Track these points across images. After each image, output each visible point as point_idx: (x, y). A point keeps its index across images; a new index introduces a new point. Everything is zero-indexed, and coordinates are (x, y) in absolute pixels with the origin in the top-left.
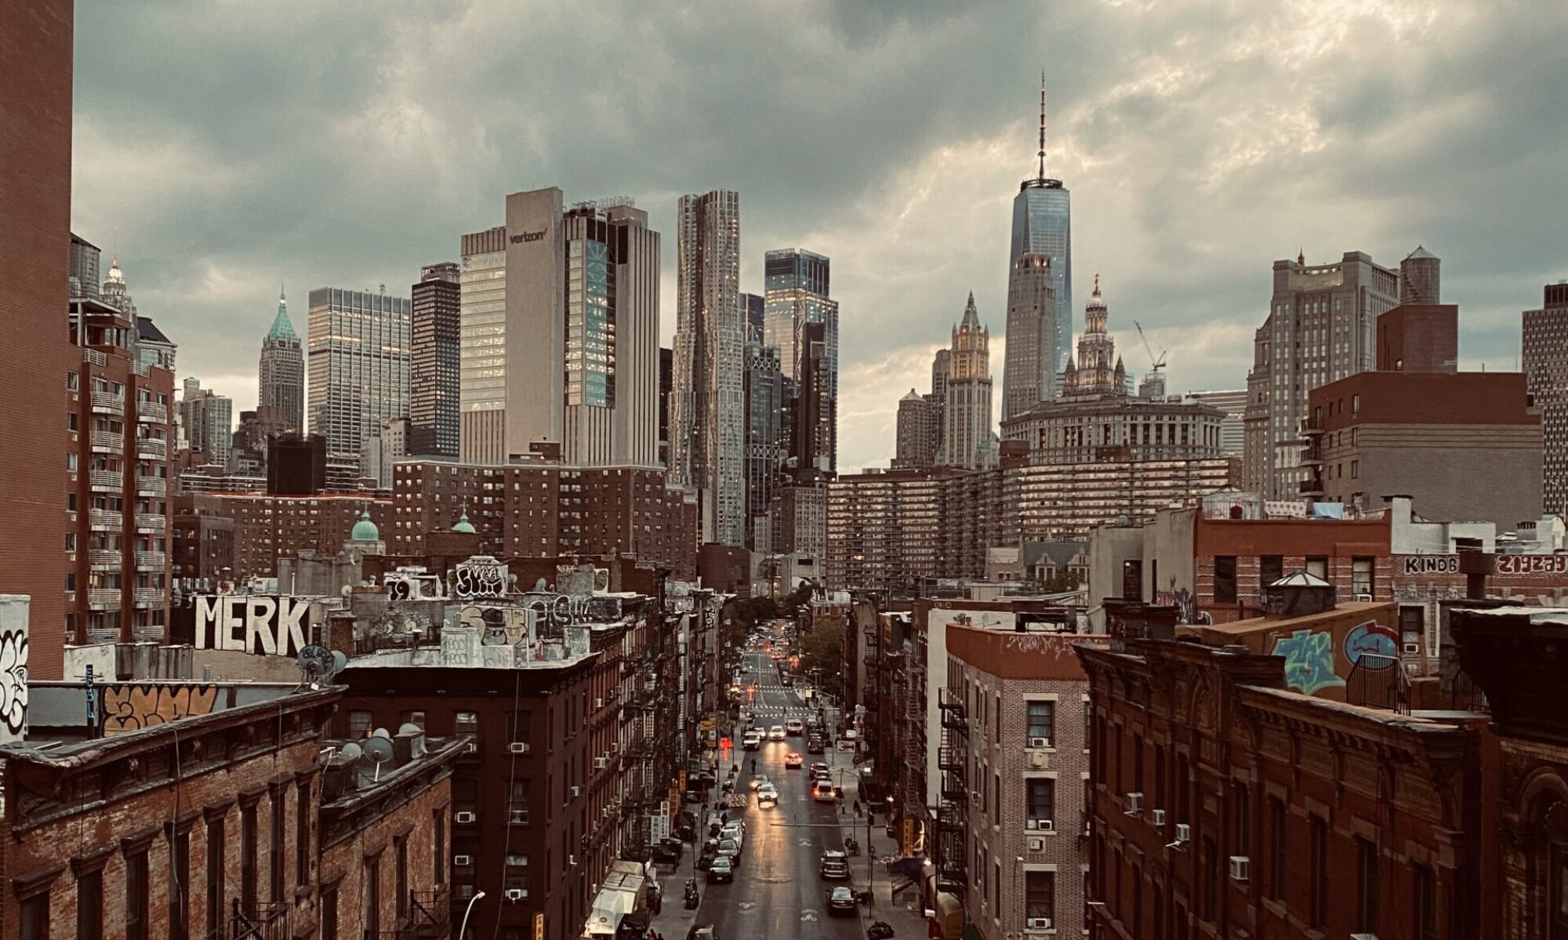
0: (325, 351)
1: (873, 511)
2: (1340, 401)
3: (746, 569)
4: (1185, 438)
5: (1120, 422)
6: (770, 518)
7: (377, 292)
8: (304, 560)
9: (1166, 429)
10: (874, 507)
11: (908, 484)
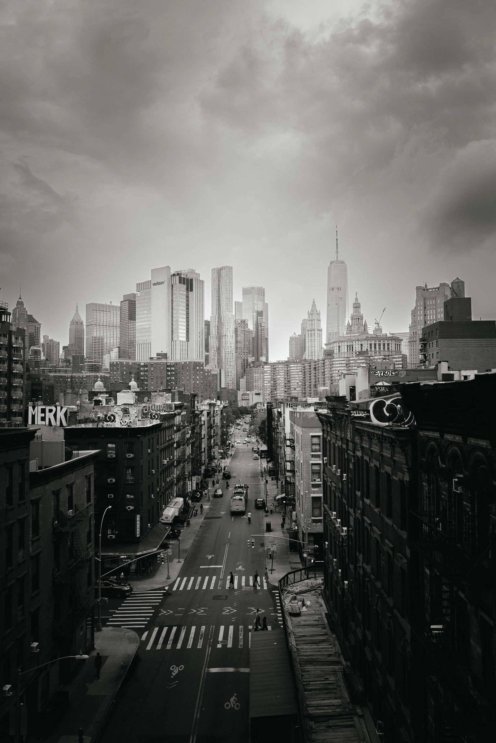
0: (91, 325)
1: (280, 375)
2: (432, 331)
3: (236, 397)
4: (388, 348)
5: (366, 343)
6: (245, 379)
7: (109, 304)
8: (68, 393)
9: (382, 345)
10: (280, 374)
11: (292, 366)
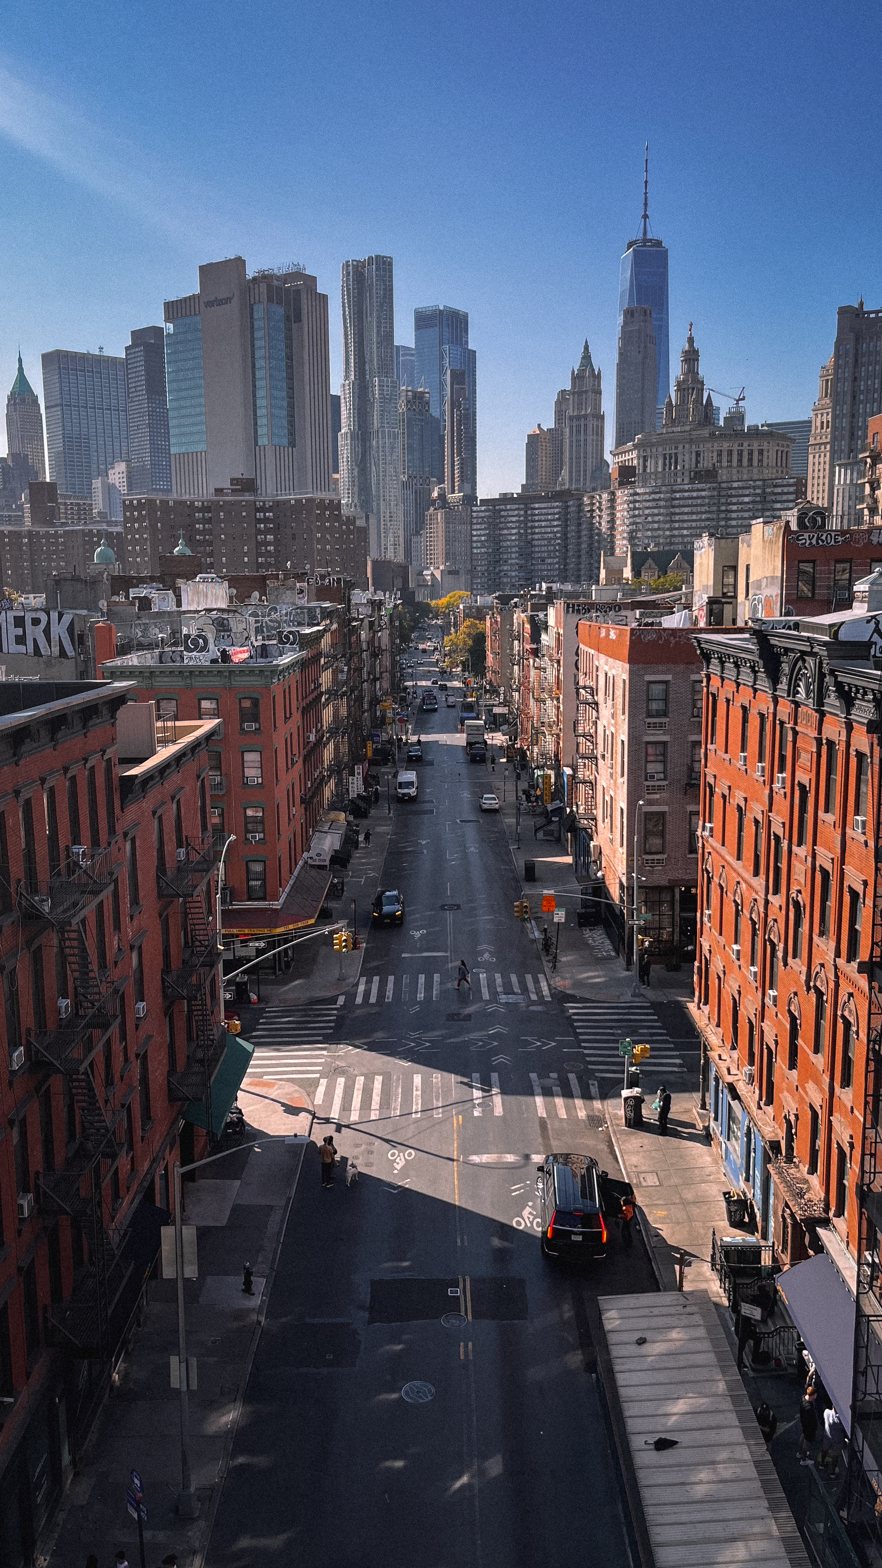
0: (58, 405)
3: (406, 579)
5: (708, 449)
6: (424, 536)
7: (97, 353)
8: (65, 580)
9: (745, 454)
10: (509, 525)
11: (537, 506)
